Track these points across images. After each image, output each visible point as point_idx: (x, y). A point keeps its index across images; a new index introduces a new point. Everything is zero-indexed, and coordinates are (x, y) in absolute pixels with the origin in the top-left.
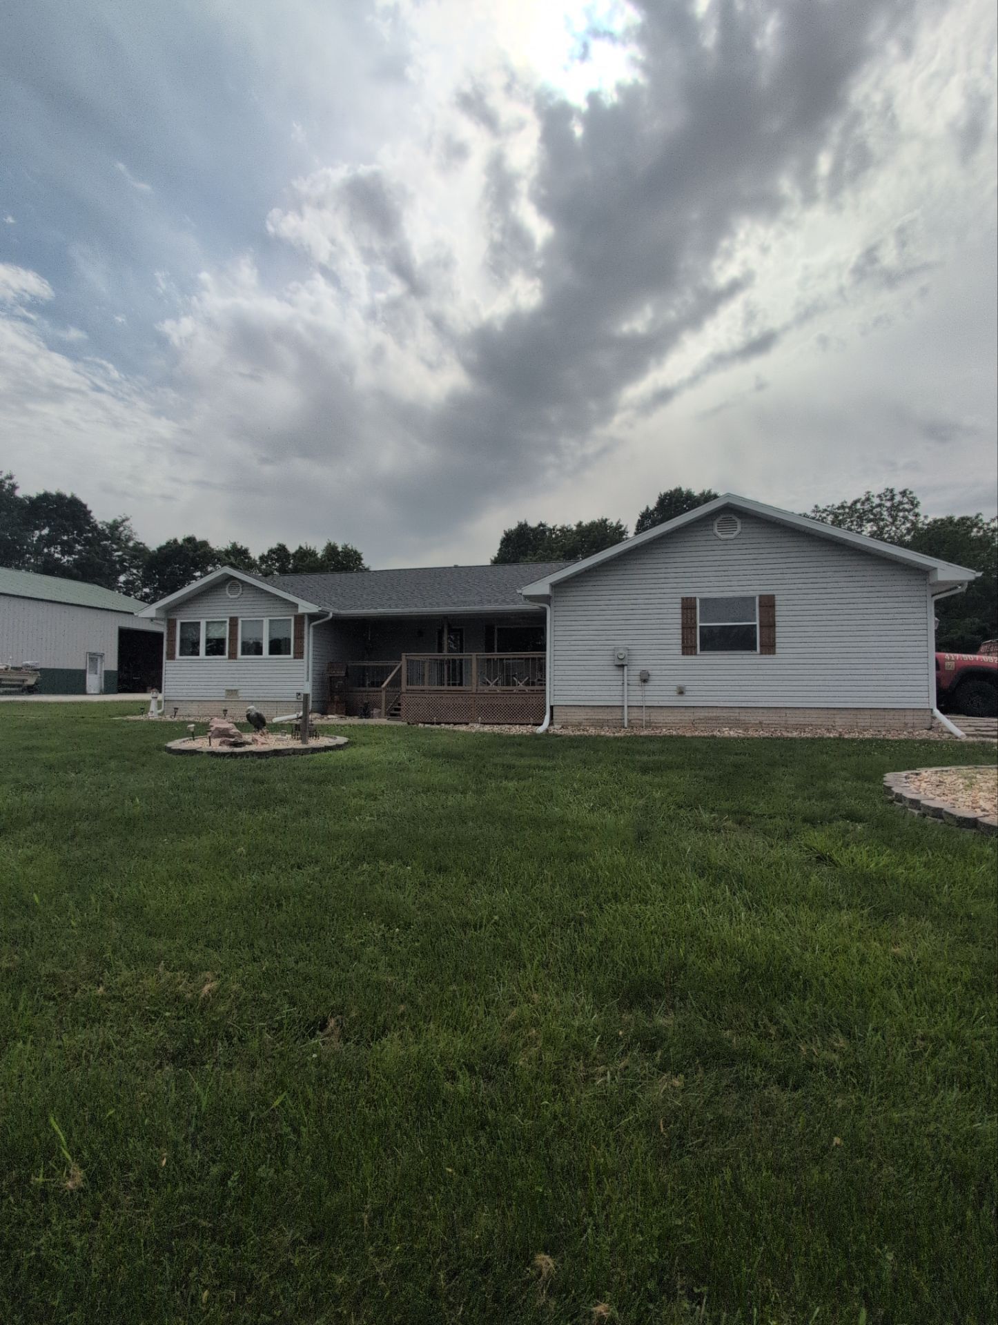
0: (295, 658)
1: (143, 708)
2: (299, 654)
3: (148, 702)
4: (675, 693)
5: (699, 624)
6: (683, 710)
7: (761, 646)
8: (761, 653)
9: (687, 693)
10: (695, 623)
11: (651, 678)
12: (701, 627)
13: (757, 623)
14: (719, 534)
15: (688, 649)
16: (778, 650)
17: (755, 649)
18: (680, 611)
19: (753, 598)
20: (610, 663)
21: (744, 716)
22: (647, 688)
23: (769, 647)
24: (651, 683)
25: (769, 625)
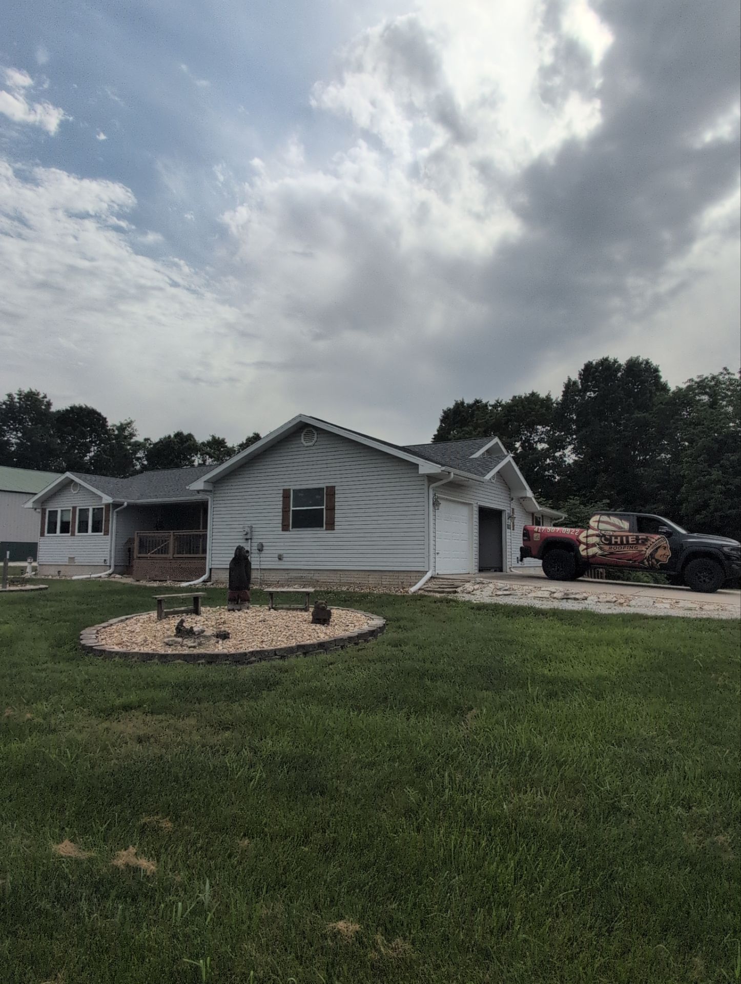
0: (104, 535)
1: (23, 570)
2: (106, 533)
3: (26, 567)
4: (277, 559)
5: (292, 508)
6: (282, 572)
7: (326, 524)
8: (326, 530)
9: (284, 559)
10: (289, 508)
11: (264, 548)
12: (293, 510)
13: (324, 507)
14: (304, 443)
15: (285, 528)
16: (336, 527)
17: (322, 526)
18: (281, 499)
19: (321, 489)
20: (241, 537)
21: (316, 576)
22: (261, 556)
23: (331, 526)
24: (263, 552)
25: (331, 509)
